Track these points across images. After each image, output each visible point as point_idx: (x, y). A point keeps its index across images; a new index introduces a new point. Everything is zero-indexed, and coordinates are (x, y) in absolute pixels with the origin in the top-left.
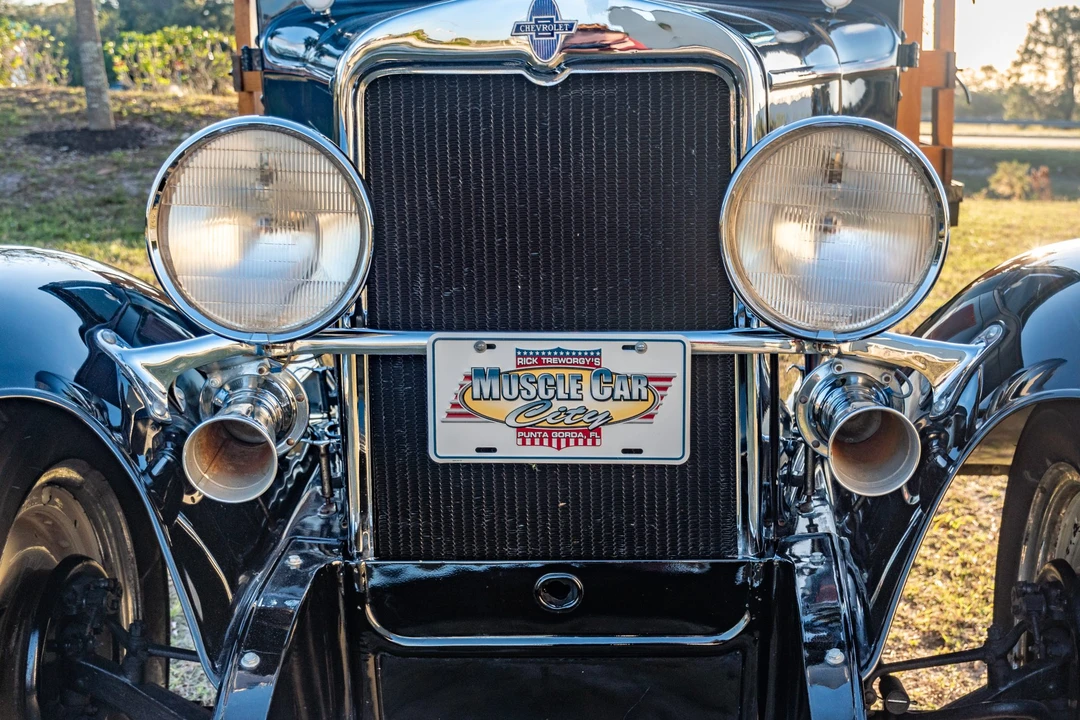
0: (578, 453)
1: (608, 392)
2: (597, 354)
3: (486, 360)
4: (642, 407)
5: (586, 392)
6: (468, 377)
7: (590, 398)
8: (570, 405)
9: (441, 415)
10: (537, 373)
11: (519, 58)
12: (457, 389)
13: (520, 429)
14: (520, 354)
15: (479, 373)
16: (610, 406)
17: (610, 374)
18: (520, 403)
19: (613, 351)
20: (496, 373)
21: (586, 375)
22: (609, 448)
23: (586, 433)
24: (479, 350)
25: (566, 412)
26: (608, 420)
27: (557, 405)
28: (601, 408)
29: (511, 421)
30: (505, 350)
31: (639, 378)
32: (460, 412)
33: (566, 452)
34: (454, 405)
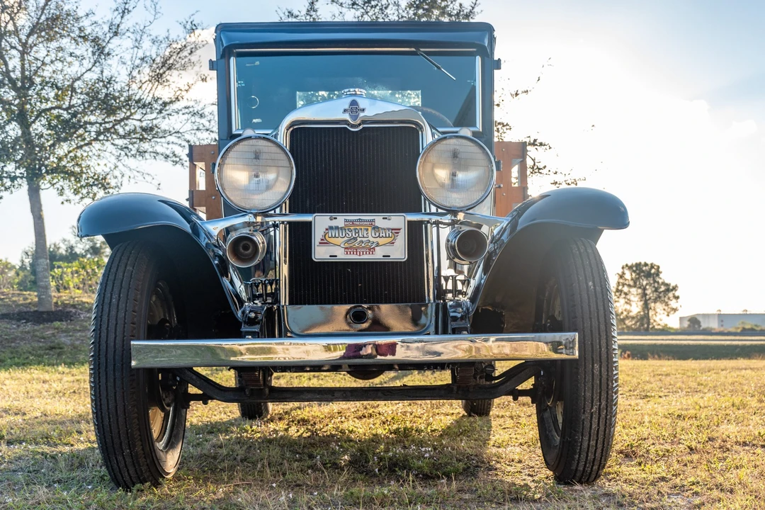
0: (366, 257)
1: (377, 234)
2: (374, 221)
3: (334, 223)
4: (390, 240)
5: (369, 234)
6: (327, 229)
7: (371, 236)
8: (364, 239)
9: (317, 243)
10: (352, 228)
11: (346, 122)
12: (323, 234)
13: (345, 248)
14: (346, 221)
15: (331, 228)
16: (378, 240)
17: (378, 228)
18: (346, 239)
19: (379, 220)
20: (337, 228)
21: (370, 228)
22: (378, 255)
23: (370, 250)
24: (331, 220)
25: (362, 242)
26: (378, 245)
27: (359, 239)
28: (375, 240)
29: (342, 246)
30: (341, 220)
31: (389, 229)
32: (324, 242)
33: (362, 257)
34: (322, 240)
